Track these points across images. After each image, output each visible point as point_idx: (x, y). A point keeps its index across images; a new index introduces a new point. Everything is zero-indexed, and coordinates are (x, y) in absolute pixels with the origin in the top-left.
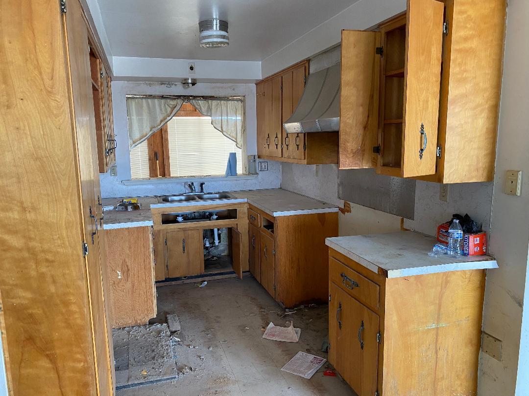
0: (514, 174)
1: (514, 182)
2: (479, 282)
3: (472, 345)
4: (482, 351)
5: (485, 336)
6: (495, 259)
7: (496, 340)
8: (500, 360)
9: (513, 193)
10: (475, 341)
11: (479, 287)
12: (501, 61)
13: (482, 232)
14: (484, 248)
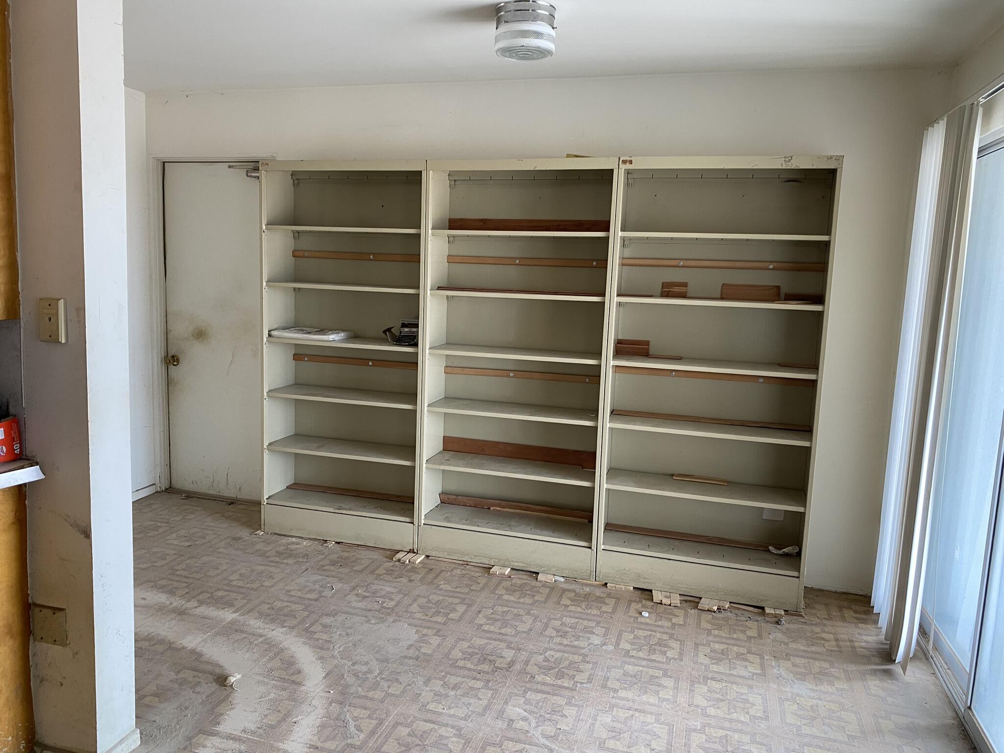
0: (52, 303)
1: (52, 319)
2: (13, 514)
3: (12, 637)
4: (34, 641)
5: (37, 609)
6: (37, 464)
7: (56, 610)
8: (67, 645)
9: (53, 339)
10: (17, 628)
11: (13, 523)
12: (7, 94)
13: (9, 416)
14: (16, 447)
